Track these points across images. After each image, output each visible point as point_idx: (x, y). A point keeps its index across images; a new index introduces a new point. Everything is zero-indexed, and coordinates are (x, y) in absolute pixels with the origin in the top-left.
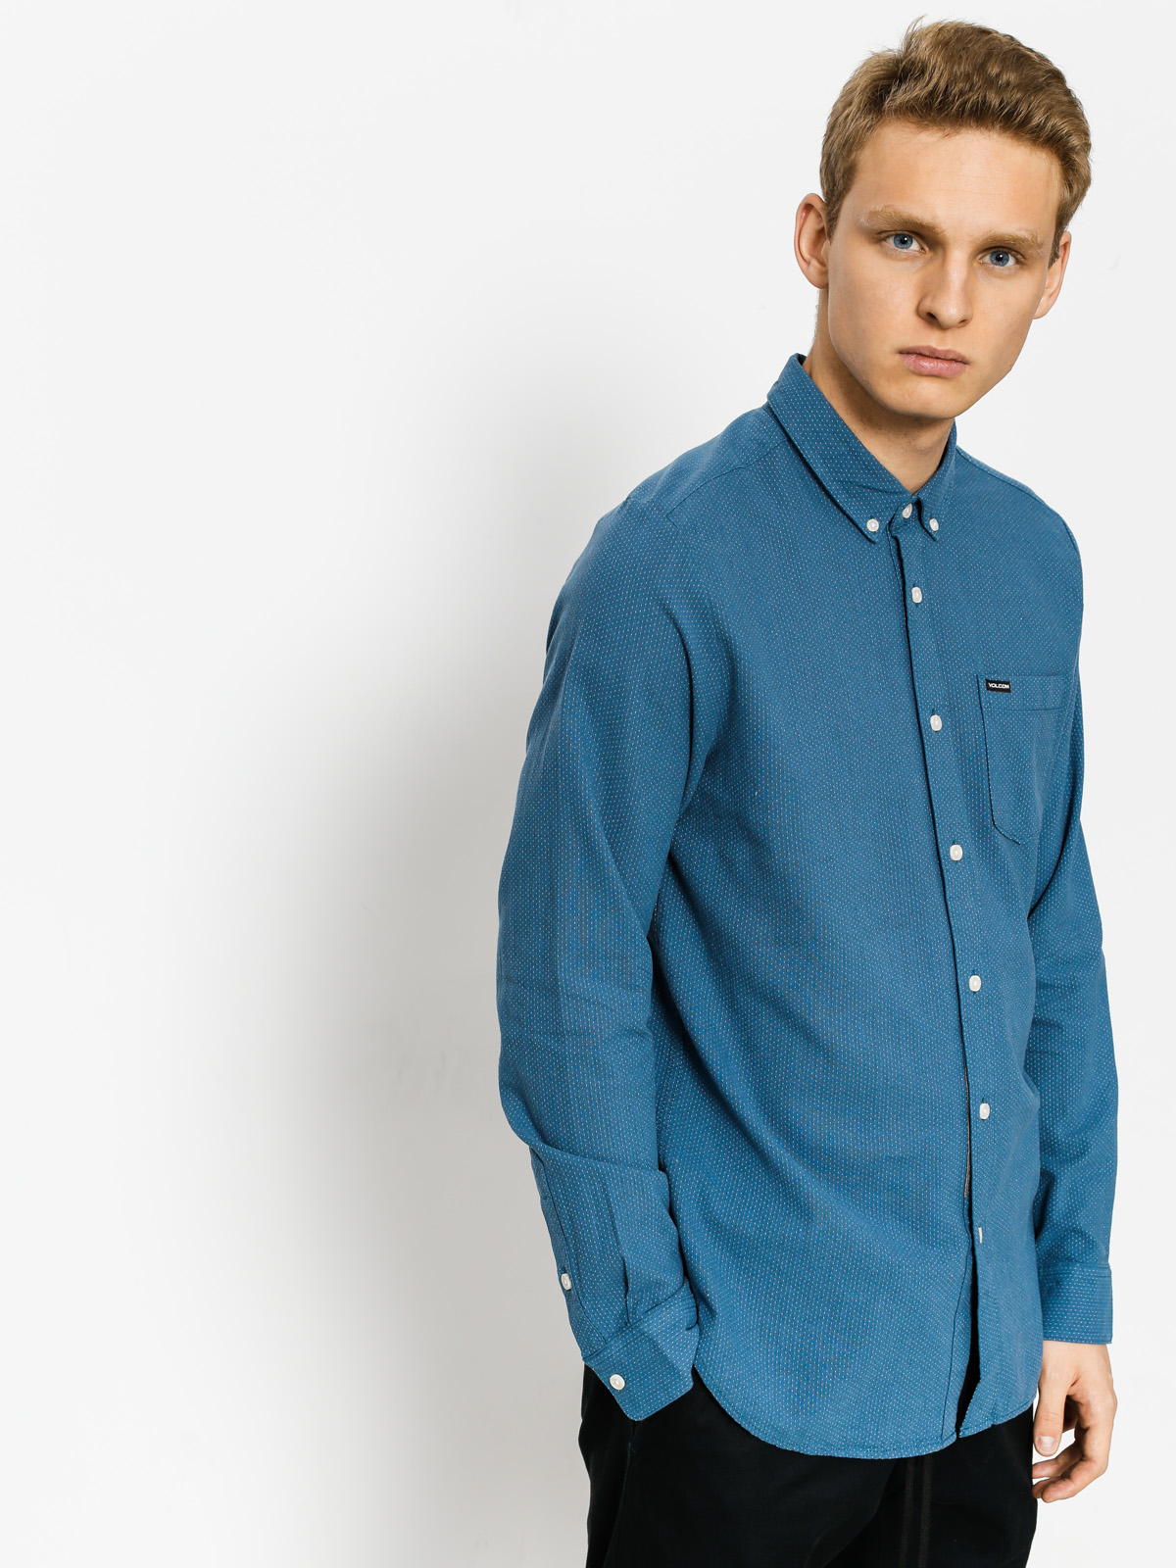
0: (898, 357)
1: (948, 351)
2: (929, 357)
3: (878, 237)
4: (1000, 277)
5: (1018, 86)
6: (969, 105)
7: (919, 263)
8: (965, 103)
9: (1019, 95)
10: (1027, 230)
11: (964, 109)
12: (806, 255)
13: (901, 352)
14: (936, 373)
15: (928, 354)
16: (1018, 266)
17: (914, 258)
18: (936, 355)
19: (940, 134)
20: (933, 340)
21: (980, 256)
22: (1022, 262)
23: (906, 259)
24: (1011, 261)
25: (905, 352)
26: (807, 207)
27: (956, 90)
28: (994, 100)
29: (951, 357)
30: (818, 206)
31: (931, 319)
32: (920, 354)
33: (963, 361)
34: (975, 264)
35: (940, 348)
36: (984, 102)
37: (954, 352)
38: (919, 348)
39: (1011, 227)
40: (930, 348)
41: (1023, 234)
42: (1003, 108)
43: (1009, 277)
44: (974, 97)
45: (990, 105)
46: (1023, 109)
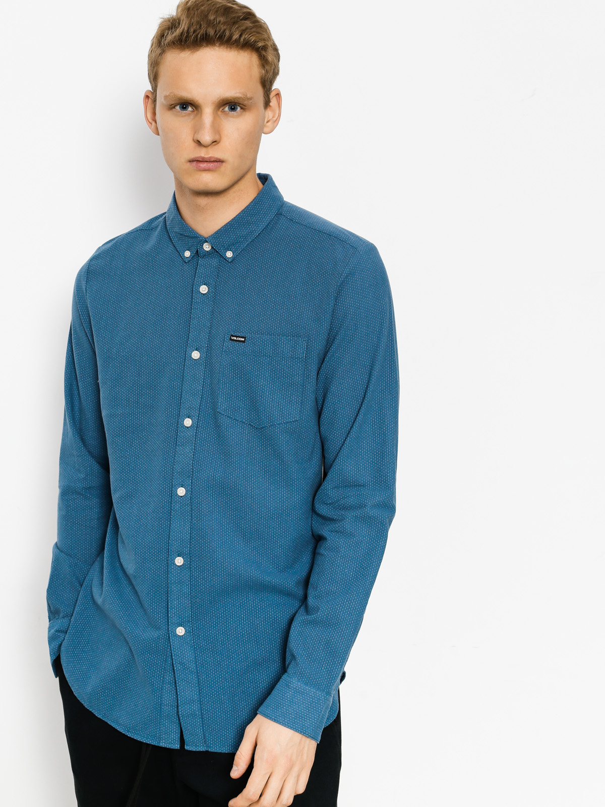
0: (188, 164)
1: (210, 157)
2: (202, 161)
3: (172, 107)
4: (233, 117)
5: (224, 23)
6: (199, 36)
7: (192, 117)
8: (197, 35)
9: (225, 27)
10: (240, 93)
11: (197, 39)
12: (150, 121)
13: (190, 161)
14: (207, 169)
15: (201, 160)
16: (242, 110)
17: (189, 114)
18: (205, 160)
19: (190, 52)
20: (203, 153)
21: (221, 109)
22: (244, 108)
23: (185, 116)
24: (239, 109)
25: (191, 161)
26: (147, 97)
27: (192, 30)
28: (211, 32)
29: (213, 160)
30: (150, 96)
31: (199, 143)
32: (198, 161)
33: (220, 161)
34: (219, 113)
35: (206, 156)
36: (206, 34)
37: (213, 157)
38: (197, 158)
39: (232, 93)
40: (201, 157)
41: (238, 95)
42: (217, 35)
43: (238, 116)
44: (202, 31)
45: (210, 35)
46: (227, 33)
